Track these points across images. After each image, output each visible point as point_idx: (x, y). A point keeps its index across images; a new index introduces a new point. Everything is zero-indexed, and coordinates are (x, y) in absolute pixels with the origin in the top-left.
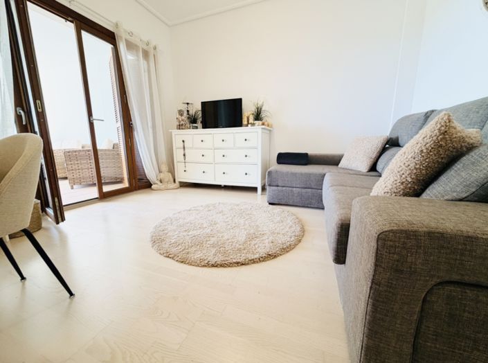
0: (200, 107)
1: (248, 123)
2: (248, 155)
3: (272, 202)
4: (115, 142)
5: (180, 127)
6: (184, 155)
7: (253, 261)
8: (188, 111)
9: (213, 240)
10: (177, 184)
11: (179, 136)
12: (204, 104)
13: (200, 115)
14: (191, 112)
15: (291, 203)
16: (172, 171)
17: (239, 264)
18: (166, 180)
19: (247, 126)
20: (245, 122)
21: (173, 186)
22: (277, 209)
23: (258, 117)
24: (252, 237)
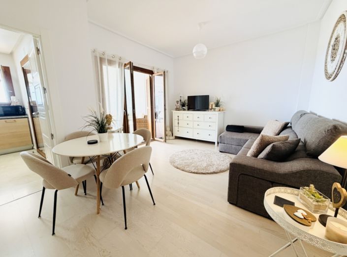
0: (187, 98)
1: (212, 108)
2: (211, 125)
3: (221, 151)
4: (145, 115)
5: (177, 109)
6: (178, 123)
7: (208, 173)
8: (181, 100)
9: (193, 165)
10: (174, 137)
11: (176, 114)
12: (189, 97)
13: (187, 102)
14: (182, 101)
15: (231, 152)
16: (172, 130)
17: (202, 173)
18: (169, 135)
19: (211, 110)
20: (210, 107)
21: (172, 138)
22: (223, 155)
23: (217, 105)
24: (208, 165)
